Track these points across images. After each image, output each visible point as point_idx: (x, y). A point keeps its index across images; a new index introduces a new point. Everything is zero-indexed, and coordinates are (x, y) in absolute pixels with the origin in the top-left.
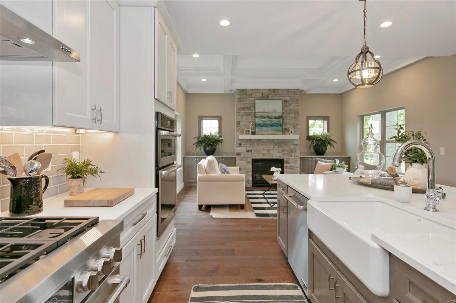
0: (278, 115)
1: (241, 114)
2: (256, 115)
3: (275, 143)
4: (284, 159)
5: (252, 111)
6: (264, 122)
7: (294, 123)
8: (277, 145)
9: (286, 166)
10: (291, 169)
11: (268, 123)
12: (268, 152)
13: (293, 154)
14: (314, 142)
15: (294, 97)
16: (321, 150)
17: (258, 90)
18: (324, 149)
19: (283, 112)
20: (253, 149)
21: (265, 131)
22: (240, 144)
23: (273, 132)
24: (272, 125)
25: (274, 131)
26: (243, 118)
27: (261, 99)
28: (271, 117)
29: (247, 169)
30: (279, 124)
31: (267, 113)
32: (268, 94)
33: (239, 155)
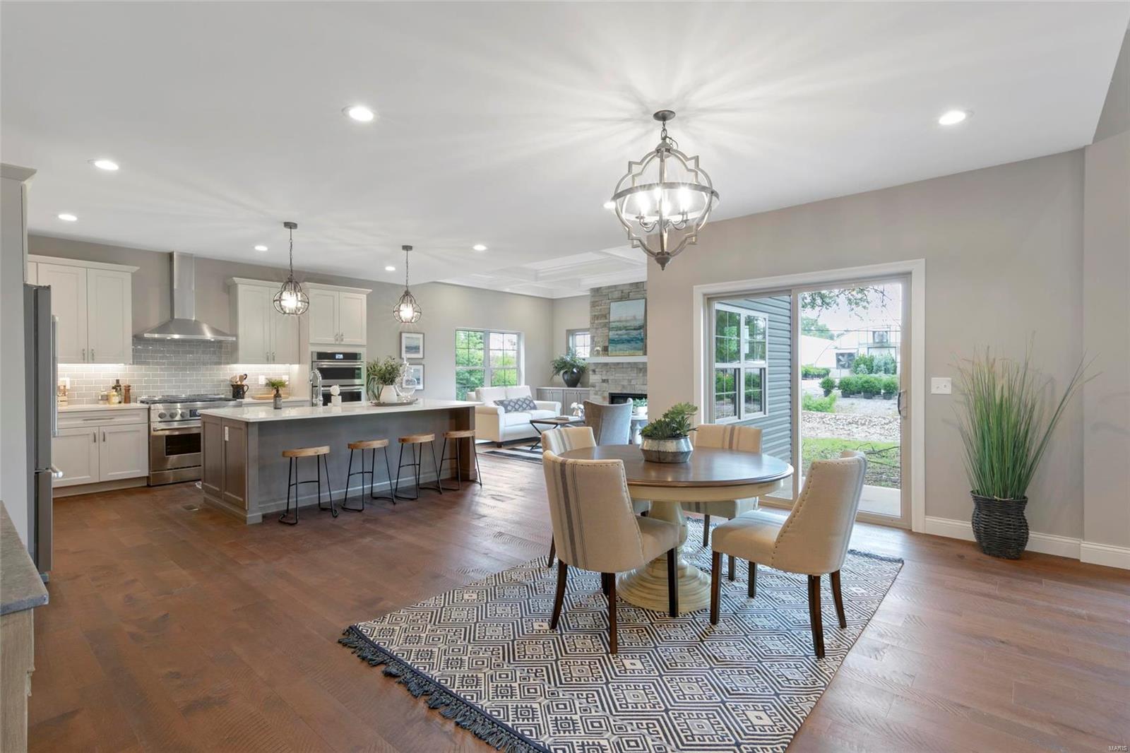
1: (595, 326)
5: (608, 320)
17: (615, 286)
20: (611, 377)
21: (620, 350)
22: (596, 371)
24: (629, 341)
25: (631, 350)
26: (598, 331)
27: (619, 300)
30: (638, 339)
32: (629, 291)
33: (593, 387)
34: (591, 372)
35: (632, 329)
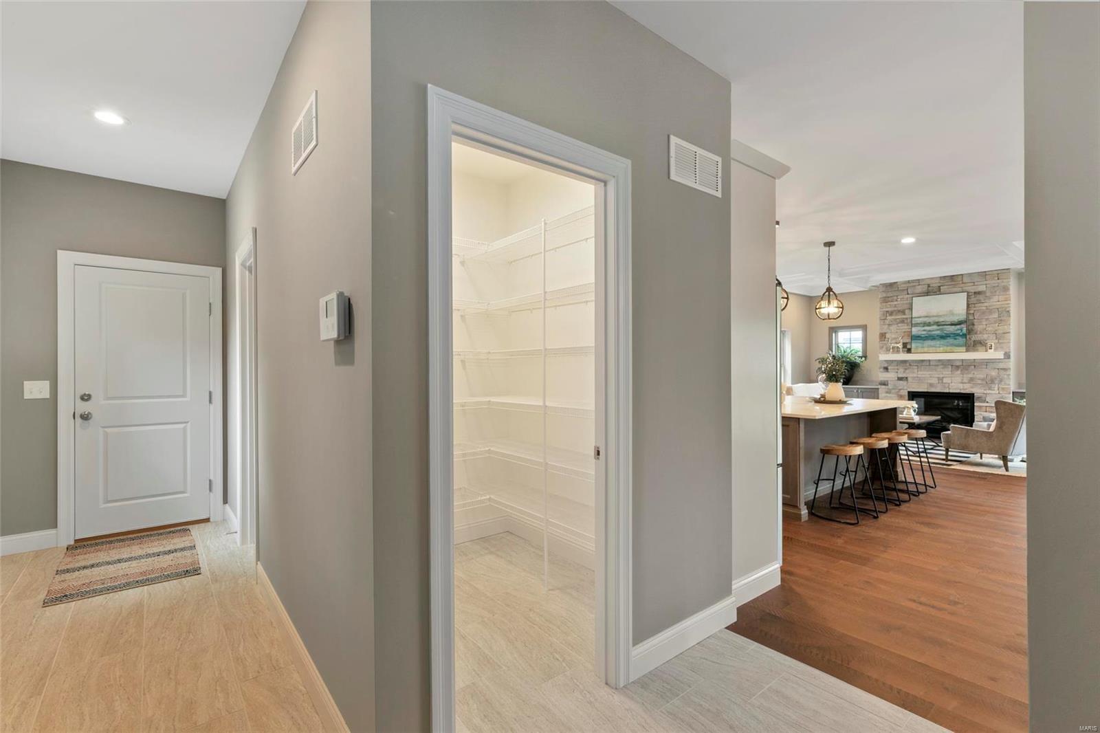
1: (887, 322)
2: (913, 322)
3: (955, 366)
4: (976, 395)
5: (908, 316)
7: (996, 330)
8: (958, 370)
9: (980, 407)
12: (940, 381)
13: (995, 386)
15: (997, 285)
17: (919, 281)
19: (971, 312)
20: (910, 375)
21: (931, 346)
22: (886, 369)
23: (945, 348)
24: (942, 337)
25: (947, 346)
26: (891, 328)
27: (925, 294)
30: (958, 335)
31: (936, 316)
32: (939, 285)
33: (884, 385)
34: (882, 370)
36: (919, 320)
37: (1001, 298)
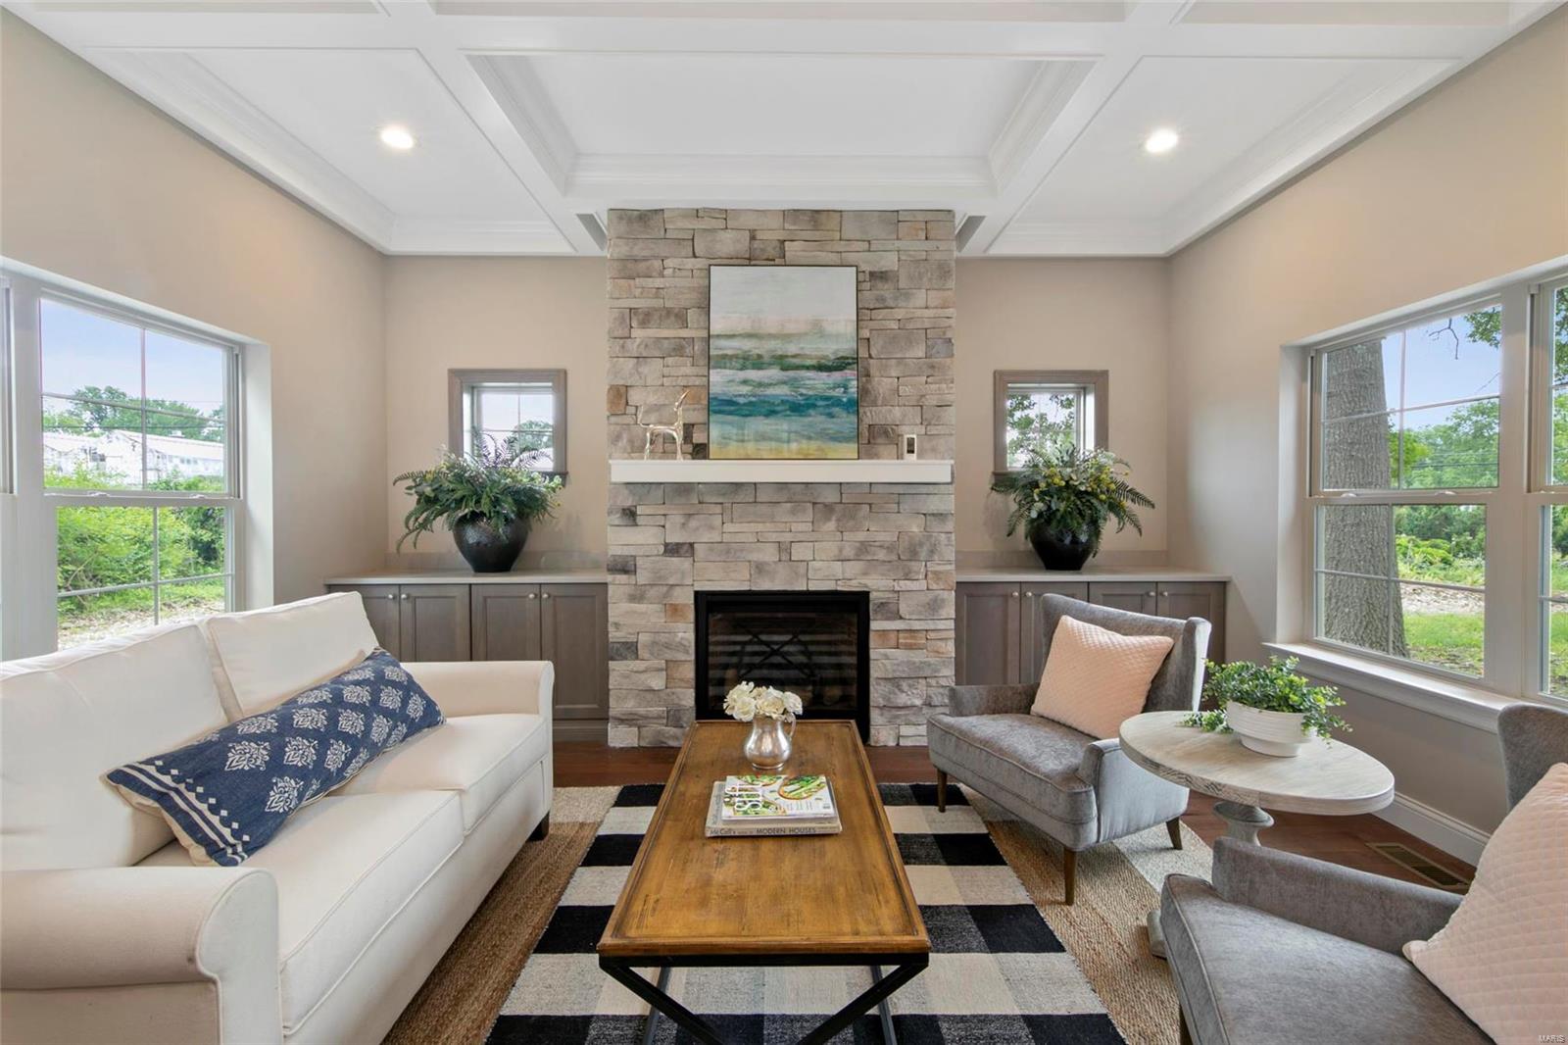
0: (834, 353)
1: (633, 347)
2: (713, 353)
3: (825, 505)
4: (872, 596)
5: (694, 330)
6: (759, 391)
7: (923, 396)
8: (829, 520)
9: (884, 633)
10: (910, 647)
11: (777, 396)
12: (785, 557)
13: (919, 567)
14: (1034, 501)
15: (923, 255)
16: (1068, 541)
17: (725, 214)
18: (1083, 538)
19: (865, 333)
20: (702, 536)
21: (762, 437)
22: (630, 514)
23: (804, 444)
24: (798, 408)
25: (810, 438)
26: (645, 369)
27: (747, 262)
28: (796, 361)
29: (667, 646)
30: (837, 402)
31: (771, 336)
32: (781, 235)
33: (625, 571)
34: (616, 519)
35: (808, 368)
36: (730, 347)
37: (934, 298)
